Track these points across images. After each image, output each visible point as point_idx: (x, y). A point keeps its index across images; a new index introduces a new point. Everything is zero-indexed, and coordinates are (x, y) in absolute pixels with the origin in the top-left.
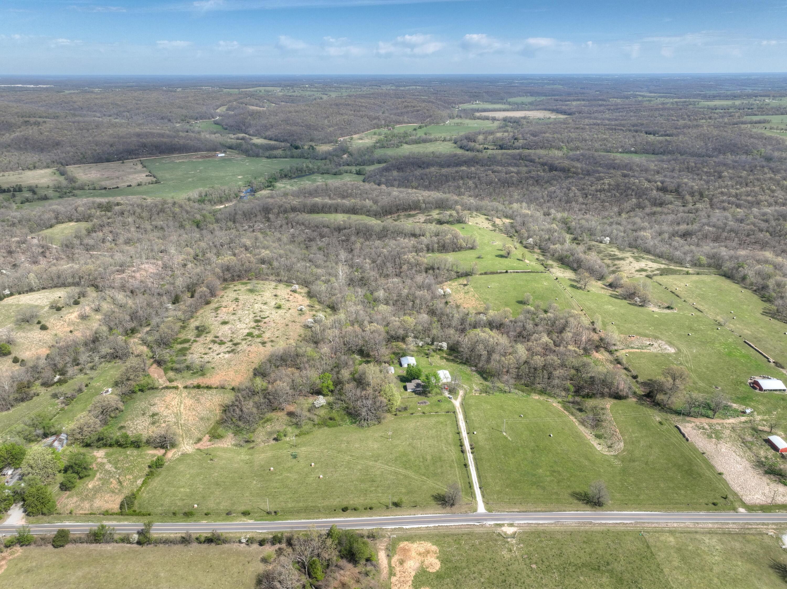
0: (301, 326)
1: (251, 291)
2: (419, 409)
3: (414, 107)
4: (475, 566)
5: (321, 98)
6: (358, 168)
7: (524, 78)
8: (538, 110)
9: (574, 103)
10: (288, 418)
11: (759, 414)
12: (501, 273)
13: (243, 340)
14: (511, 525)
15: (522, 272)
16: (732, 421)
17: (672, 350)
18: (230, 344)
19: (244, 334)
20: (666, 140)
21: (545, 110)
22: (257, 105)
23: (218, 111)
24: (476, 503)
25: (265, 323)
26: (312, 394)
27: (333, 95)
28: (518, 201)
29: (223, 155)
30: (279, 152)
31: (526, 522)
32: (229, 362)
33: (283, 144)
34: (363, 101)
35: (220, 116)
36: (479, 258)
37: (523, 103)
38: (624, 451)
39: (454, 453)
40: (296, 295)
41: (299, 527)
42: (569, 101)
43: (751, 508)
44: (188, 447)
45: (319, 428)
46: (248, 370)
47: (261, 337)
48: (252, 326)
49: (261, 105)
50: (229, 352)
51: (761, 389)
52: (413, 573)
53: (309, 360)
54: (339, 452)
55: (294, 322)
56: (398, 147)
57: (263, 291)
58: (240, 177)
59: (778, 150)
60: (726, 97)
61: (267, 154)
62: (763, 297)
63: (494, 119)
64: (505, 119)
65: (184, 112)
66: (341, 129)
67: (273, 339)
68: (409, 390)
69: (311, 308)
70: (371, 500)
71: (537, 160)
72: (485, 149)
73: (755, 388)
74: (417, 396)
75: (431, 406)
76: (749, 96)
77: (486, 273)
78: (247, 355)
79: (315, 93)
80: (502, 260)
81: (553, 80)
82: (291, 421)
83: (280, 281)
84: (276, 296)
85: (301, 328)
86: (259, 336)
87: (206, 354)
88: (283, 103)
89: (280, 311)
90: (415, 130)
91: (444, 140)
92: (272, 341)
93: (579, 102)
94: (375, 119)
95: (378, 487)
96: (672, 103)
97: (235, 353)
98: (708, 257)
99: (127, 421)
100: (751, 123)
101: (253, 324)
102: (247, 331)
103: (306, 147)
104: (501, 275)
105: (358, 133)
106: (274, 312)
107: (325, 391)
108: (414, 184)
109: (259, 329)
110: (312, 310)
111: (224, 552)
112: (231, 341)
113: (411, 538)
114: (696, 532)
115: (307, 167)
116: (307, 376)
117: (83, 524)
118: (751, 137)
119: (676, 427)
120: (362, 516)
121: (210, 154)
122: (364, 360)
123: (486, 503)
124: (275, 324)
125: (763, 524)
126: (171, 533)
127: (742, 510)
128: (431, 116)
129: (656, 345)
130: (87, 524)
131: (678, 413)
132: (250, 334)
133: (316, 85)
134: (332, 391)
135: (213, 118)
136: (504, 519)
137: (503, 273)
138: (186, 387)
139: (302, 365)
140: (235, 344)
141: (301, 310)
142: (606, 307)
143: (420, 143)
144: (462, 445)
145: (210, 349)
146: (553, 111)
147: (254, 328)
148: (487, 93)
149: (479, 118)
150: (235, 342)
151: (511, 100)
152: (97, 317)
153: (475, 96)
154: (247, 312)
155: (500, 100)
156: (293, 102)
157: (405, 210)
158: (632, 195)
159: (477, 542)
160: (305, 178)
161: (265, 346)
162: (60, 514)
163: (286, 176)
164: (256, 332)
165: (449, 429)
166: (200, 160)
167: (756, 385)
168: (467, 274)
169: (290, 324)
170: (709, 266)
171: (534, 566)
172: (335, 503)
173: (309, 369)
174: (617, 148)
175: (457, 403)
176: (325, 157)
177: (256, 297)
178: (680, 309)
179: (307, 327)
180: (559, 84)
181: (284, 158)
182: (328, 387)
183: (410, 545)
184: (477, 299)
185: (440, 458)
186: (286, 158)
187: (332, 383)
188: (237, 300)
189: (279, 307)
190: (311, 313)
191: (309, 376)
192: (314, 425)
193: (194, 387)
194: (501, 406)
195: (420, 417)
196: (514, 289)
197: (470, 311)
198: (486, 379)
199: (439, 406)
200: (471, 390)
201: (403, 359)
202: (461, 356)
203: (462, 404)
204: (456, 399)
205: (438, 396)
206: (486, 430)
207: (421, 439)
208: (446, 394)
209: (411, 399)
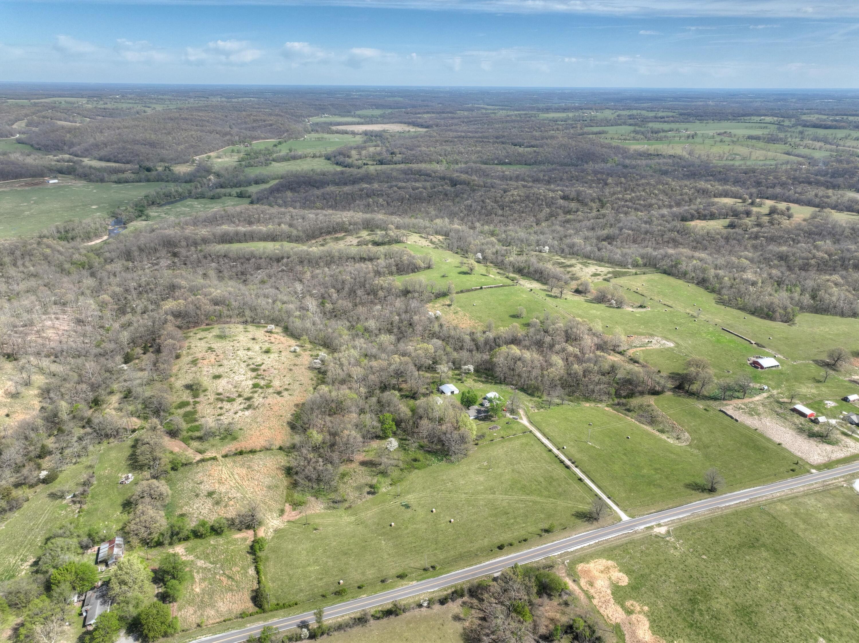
0: (306, 368)
1: (221, 337)
2: (495, 434)
3: (265, 121)
4: (657, 570)
5: (145, 112)
6: (238, 190)
7: (358, 89)
8: (393, 123)
9: (425, 116)
10: (366, 468)
11: (773, 388)
12: (476, 289)
13: (252, 392)
14: (659, 525)
15: (495, 287)
16: (757, 398)
17: (672, 345)
18: (241, 400)
19: (250, 386)
20: (535, 152)
21: (401, 123)
22: (65, 120)
23: (15, 126)
24: (616, 513)
25: (264, 370)
27: (159, 108)
28: (437, 217)
29: (56, 181)
30: (128, 175)
31: (669, 519)
32: (254, 419)
33: (129, 166)
34: (200, 114)
35: (19, 133)
36: (443, 276)
37: (373, 116)
38: (693, 440)
39: (559, 472)
40: (275, 336)
41: (468, 576)
42: (419, 113)
43: (819, 468)
44: (275, 522)
46: (282, 425)
47: (271, 386)
48: (253, 376)
49: (71, 119)
50: (246, 409)
51: (762, 367)
52: (609, 591)
54: (450, 492)
55: (295, 365)
56: (267, 165)
57: (236, 336)
58: (94, 207)
59: (627, 157)
60: (557, 110)
61: (114, 177)
62: (707, 288)
63: (353, 133)
64: (366, 133)
66: (192, 146)
67: (286, 387)
68: (472, 417)
69: (303, 348)
70: (519, 532)
71: (433, 175)
72: (364, 164)
73: (757, 368)
74: (481, 422)
75: (503, 429)
76: (577, 109)
77: (462, 292)
78: (269, 408)
79: (135, 106)
80: (467, 277)
81: (392, 92)
82: (372, 471)
83: (245, 322)
84: (253, 339)
85: (307, 370)
86: (268, 386)
87: (221, 415)
88: (100, 118)
89: (272, 356)
90: (275, 146)
91: (314, 156)
92: (287, 389)
93: (429, 115)
94: (225, 134)
95: (515, 518)
96: (516, 115)
97: (255, 409)
98: (642, 258)
99: (182, 507)
100: (593, 133)
101: (252, 374)
102: (251, 382)
103: (160, 169)
104: (477, 292)
105: (213, 151)
106: (265, 357)
108: (318, 204)
109: (263, 378)
110: (306, 350)
111: (409, 622)
112: (240, 396)
113: (585, 558)
114: (797, 497)
115: (177, 191)
117: (223, 634)
118: (602, 146)
119: (720, 411)
120: (522, 550)
121: (37, 180)
123: (625, 511)
124: (277, 371)
125: (835, 479)
126: (338, 617)
127: (814, 471)
128: (287, 131)
129: (654, 341)
130: (229, 633)
131: (715, 399)
132: (255, 386)
133: (130, 96)
135: (12, 135)
136: (650, 522)
137: (478, 289)
138: (225, 456)
140: (248, 399)
141: (294, 351)
142: (591, 312)
143: (289, 160)
144: (562, 462)
145: (221, 408)
146: (409, 124)
147: (256, 378)
148: (332, 105)
149: (338, 132)
150: (245, 396)
151: (358, 112)
152: (31, 392)
153: (321, 109)
154: (234, 361)
155: (347, 113)
156: (111, 115)
157: (329, 233)
159: (643, 548)
160: (178, 204)
161: (282, 396)
162: (187, 630)
163: (153, 203)
164: (262, 382)
165: (537, 448)
166: (27, 188)
167: (756, 365)
168: (444, 295)
169: (293, 368)
170: (645, 265)
171: (704, 557)
172: (486, 544)
174: (492, 160)
175: (525, 421)
176: (189, 179)
177: (231, 344)
178: (652, 307)
179: (313, 369)
180: (399, 96)
181: (137, 182)
182: (391, 428)
183: (587, 565)
184: (470, 319)
185: (551, 477)
186: (140, 181)
187: (394, 423)
188: (211, 349)
189: (267, 351)
192: (402, 470)
193: (235, 454)
194: (566, 418)
195: (502, 441)
196: (500, 304)
197: (474, 331)
198: (532, 395)
199: (511, 428)
200: (528, 407)
201: (443, 388)
202: (492, 376)
203: (531, 423)
204: (521, 418)
205: (503, 419)
206: (572, 443)
207: (519, 463)
208: (508, 415)
209: (479, 426)
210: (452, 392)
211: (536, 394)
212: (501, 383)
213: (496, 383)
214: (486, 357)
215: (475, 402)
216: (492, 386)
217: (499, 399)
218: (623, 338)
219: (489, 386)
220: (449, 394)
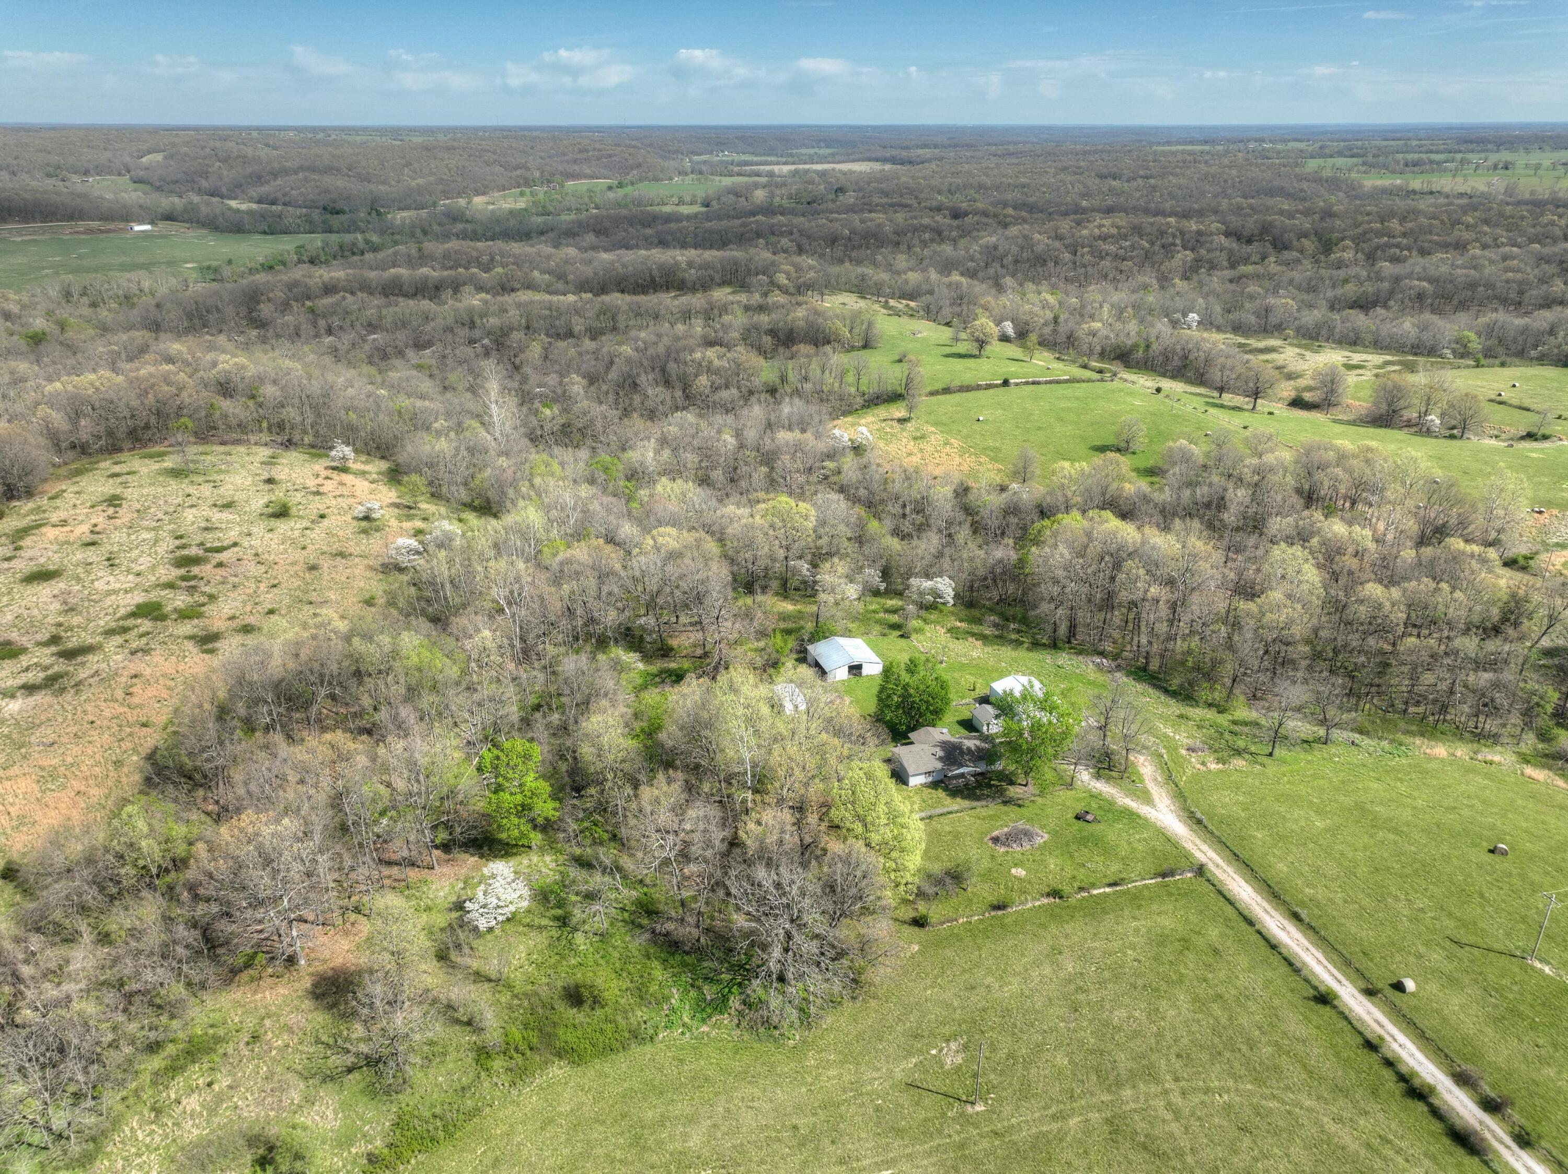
0: (372, 568)
1: (176, 473)
2: (1019, 872)
3: (600, 151)
8: (854, 161)
10: (320, 1018)
12: (989, 387)
13: (110, 633)
15: (1047, 383)
18: (45, 655)
19: (122, 612)
21: (869, 160)
23: (142, 160)
25: (220, 565)
26: (446, 847)
29: (147, 228)
35: (146, 168)
36: (900, 361)
37: (818, 155)
40: (348, 478)
45: (520, 1074)
46: (118, 764)
47: (200, 615)
48: (164, 579)
50: (30, 689)
53: (412, 693)
55: (341, 554)
57: (220, 471)
58: (190, 266)
59: (1357, 197)
61: (264, 227)
65: (55, 159)
67: (251, 620)
68: (915, 781)
69: (406, 511)
74: (958, 804)
75: (1063, 847)
76: (1230, 141)
78: (119, 694)
80: (968, 363)
82: (337, 1046)
83: (289, 444)
84: (270, 481)
85: (369, 574)
86: (184, 615)
89: (282, 526)
90: (610, 187)
91: (681, 203)
92: (247, 629)
94: (516, 168)
97: (63, 690)
101: (171, 573)
102: (139, 598)
104: (991, 391)
105: (484, 194)
106: (259, 529)
107: (513, 828)
109: (192, 590)
110: (409, 518)
115: (367, 243)
116: (412, 765)
121: (113, 225)
122: (653, 669)
124: (262, 569)
128: (639, 166)
132: (147, 611)
134: (546, 827)
135: (129, 172)
137: (996, 386)
139: (383, 715)
140: (70, 655)
141: (367, 518)
146: (884, 160)
147: (171, 586)
149: (741, 174)
150: (72, 644)
151: (791, 151)
154: (145, 535)
155: (772, 152)
158: (1175, 245)
161: (211, 651)
164: (180, 600)
168: (892, 398)
169: (326, 564)
173: (417, 728)
175: (1164, 816)
177: (191, 490)
179: (392, 568)
181: (306, 233)
182: (524, 809)
184: (962, 452)
186: (311, 232)
187: (544, 787)
188: (114, 501)
189: (282, 513)
190: (407, 525)
191: (423, 761)
192: (483, 1054)
194: (1360, 808)
195: (1053, 915)
196: (1060, 419)
197: (971, 483)
198: (1185, 695)
199: (1098, 842)
200: (1173, 748)
201: (820, 650)
202: (1024, 620)
203: (1196, 821)
204: (1147, 799)
205: (1063, 795)
206: (1436, 956)
207: (1152, 1075)
208: (1084, 776)
209: (945, 825)
210: (855, 669)
211: (1204, 694)
212: (1054, 645)
213: (1036, 645)
214: (1005, 552)
215: (937, 713)
216: (1022, 654)
217: (1045, 704)
218: (1523, 511)
219: (1007, 652)
220: (842, 674)
